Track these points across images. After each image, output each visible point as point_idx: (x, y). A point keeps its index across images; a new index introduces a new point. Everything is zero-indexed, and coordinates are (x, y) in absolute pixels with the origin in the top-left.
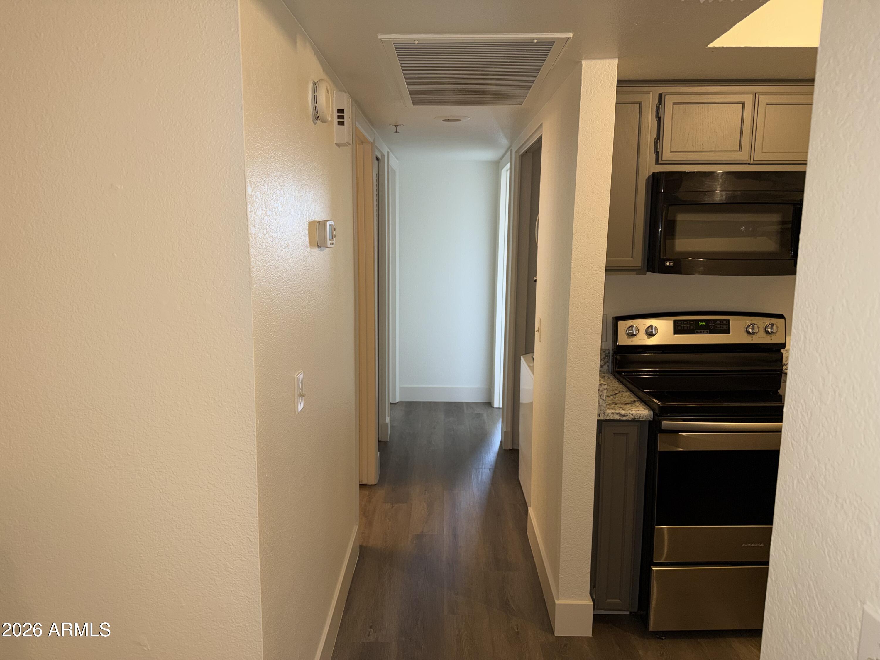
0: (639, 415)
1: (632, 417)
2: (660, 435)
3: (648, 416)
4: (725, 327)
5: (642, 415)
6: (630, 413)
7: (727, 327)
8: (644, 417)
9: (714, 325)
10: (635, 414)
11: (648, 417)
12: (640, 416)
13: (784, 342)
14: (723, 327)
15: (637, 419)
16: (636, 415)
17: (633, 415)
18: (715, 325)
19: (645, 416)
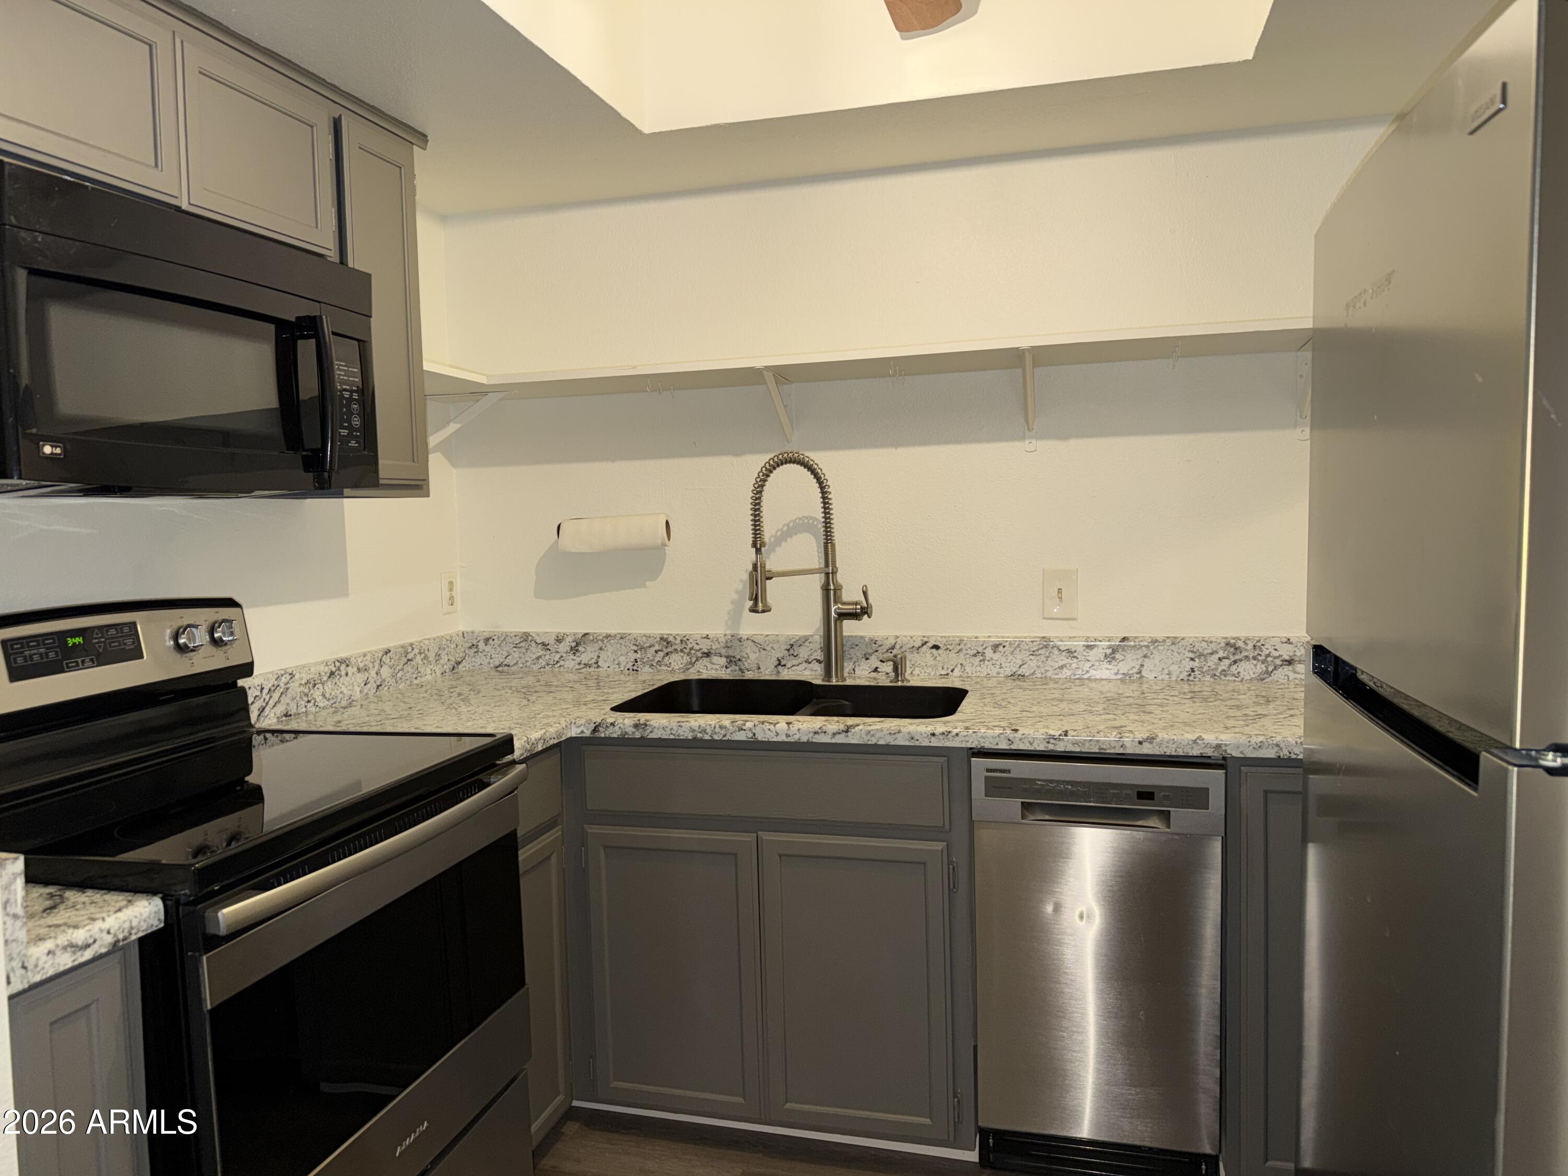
0: (127, 925)
1: (109, 939)
2: (207, 958)
3: (152, 916)
4: (129, 641)
5: (134, 924)
6: (101, 930)
7: (133, 643)
8: (142, 923)
9: (103, 640)
10: (117, 928)
11: (151, 922)
12: (132, 928)
13: (251, 660)
14: (125, 644)
15: (125, 939)
16: (119, 928)
17: (112, 931)
18: (106, 639)
19: (145, 921)
